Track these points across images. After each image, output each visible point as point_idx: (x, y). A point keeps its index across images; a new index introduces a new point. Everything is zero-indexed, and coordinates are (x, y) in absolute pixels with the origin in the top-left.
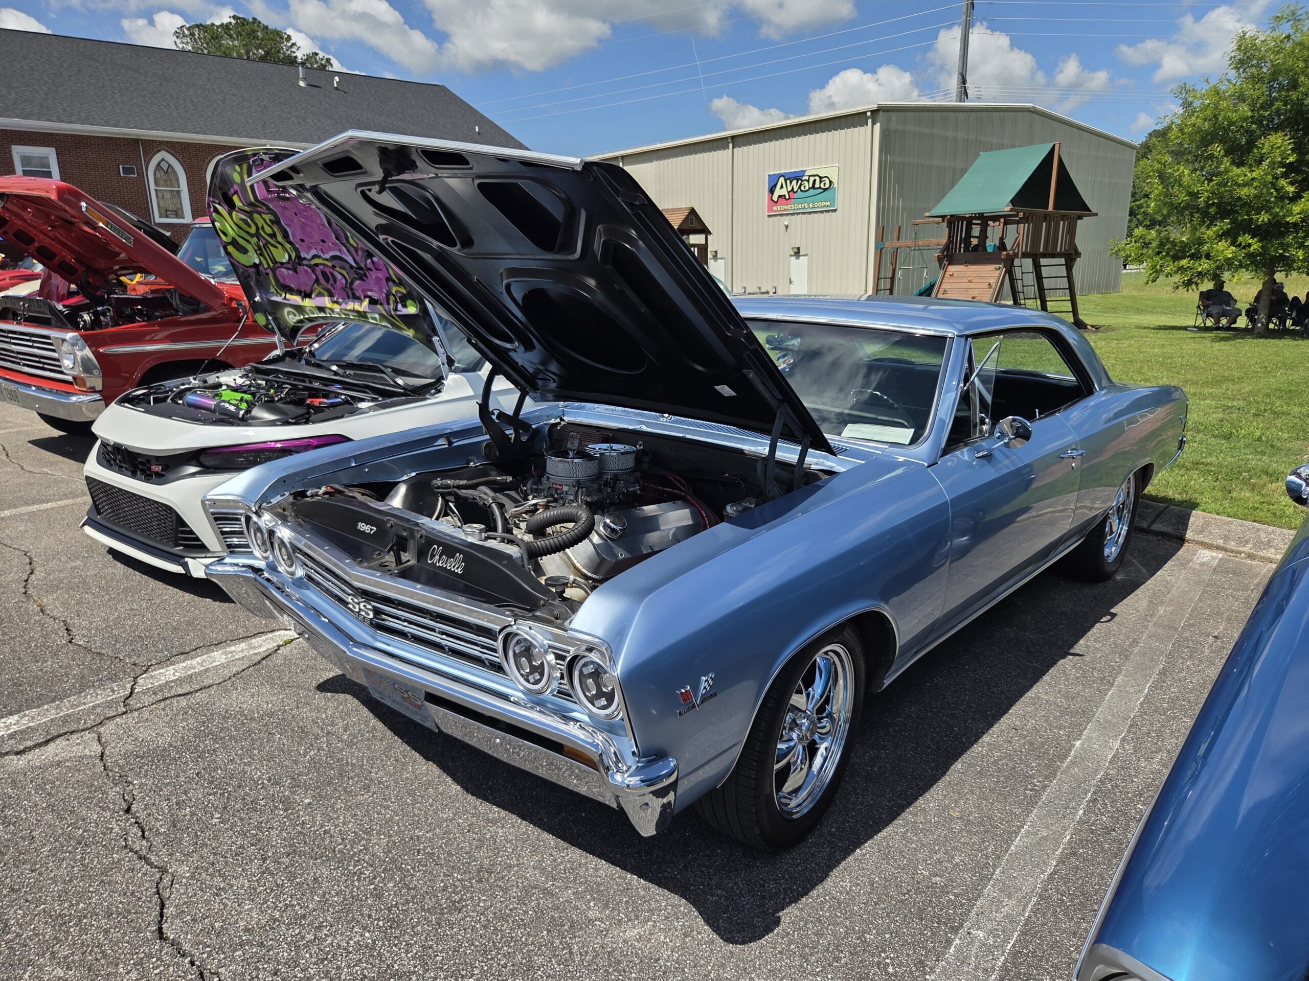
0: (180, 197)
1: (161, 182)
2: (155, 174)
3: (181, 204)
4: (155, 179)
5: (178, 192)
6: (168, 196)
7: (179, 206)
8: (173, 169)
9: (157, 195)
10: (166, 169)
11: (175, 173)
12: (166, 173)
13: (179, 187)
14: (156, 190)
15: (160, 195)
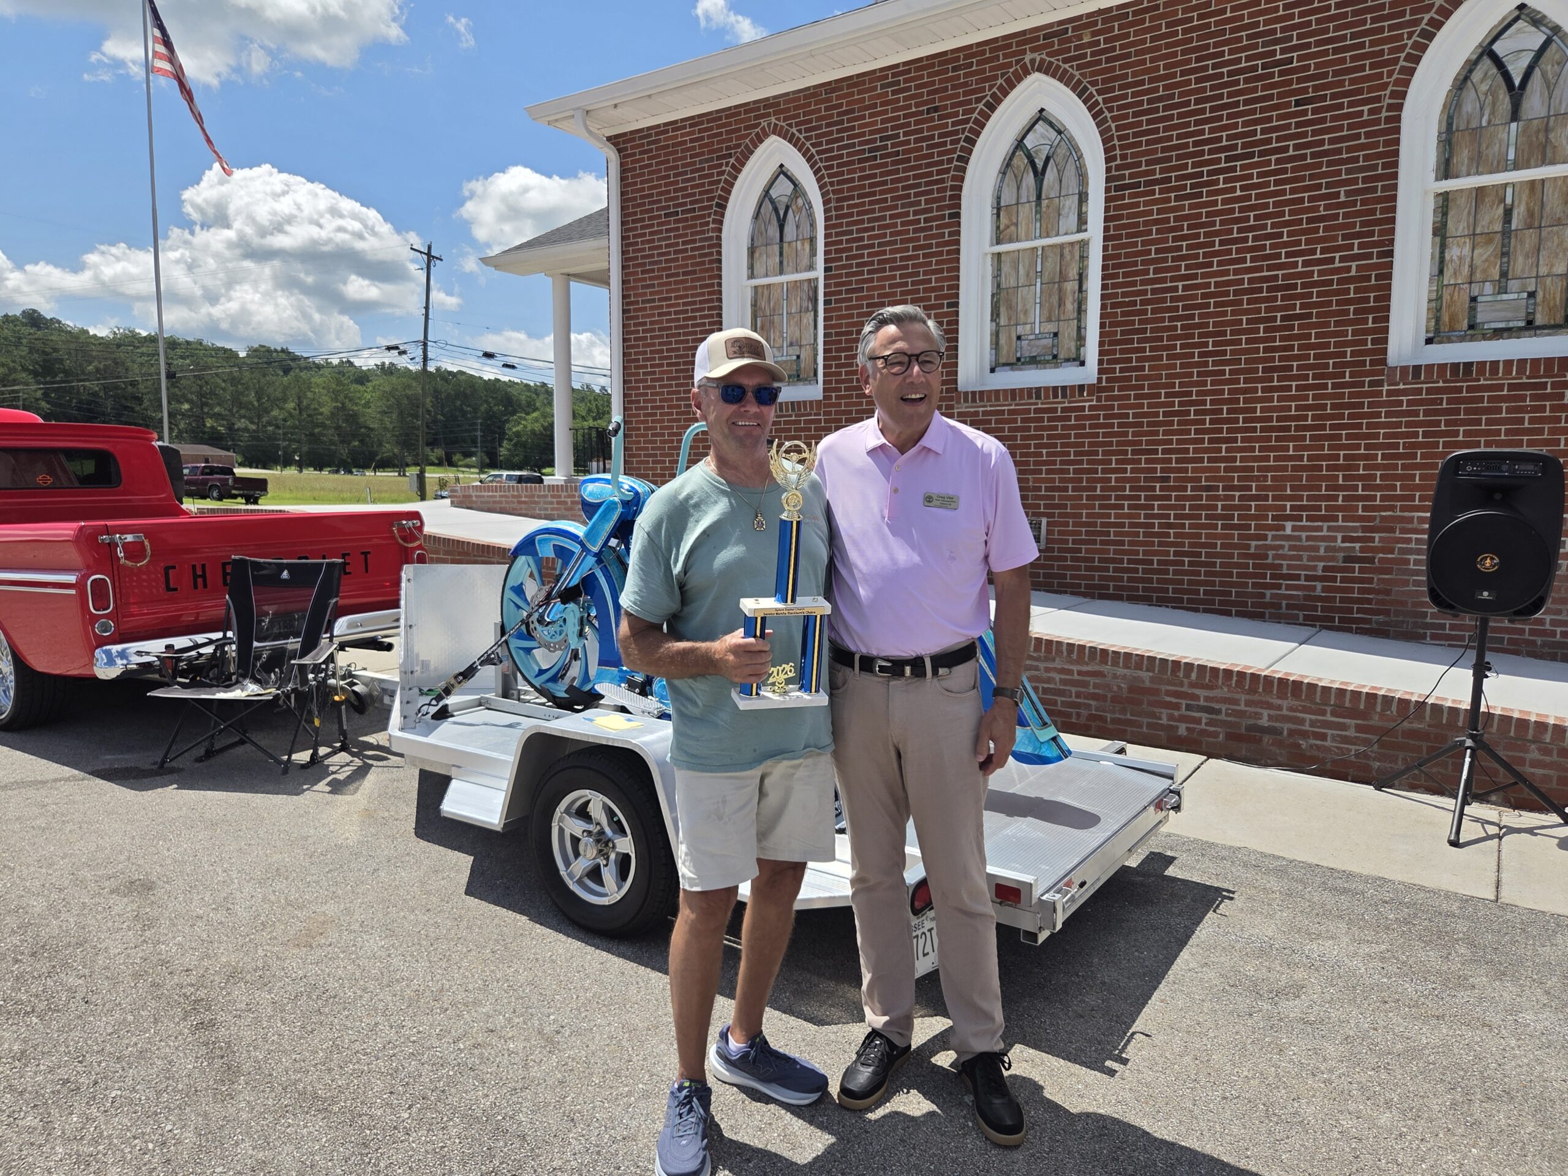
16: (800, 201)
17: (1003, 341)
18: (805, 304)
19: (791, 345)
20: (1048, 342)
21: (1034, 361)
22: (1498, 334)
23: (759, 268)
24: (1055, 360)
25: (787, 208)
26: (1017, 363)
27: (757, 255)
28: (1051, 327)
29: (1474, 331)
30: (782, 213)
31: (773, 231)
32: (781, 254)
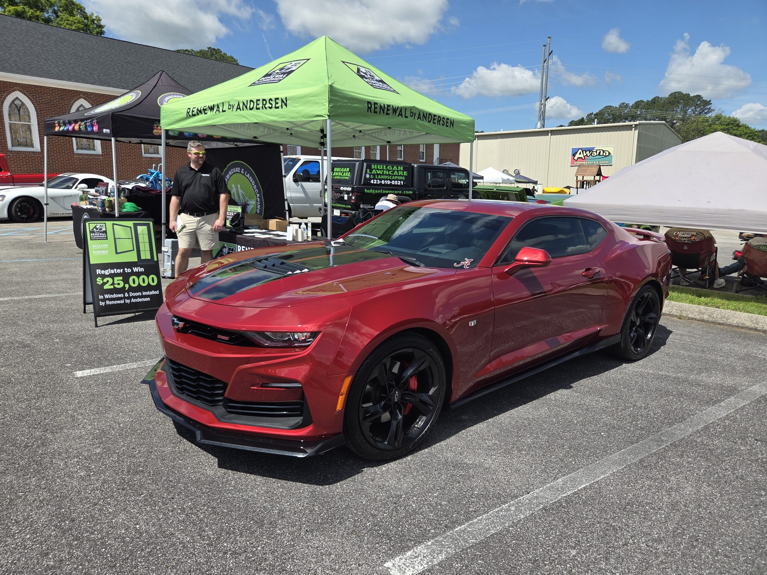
16: (24, 107)
17: (78, 144)
18: (27, 129)
19: (24, 138)
20: (88, 146)
21: (85, 149)
22: (151, 153)
23: (12, 119)
24: (89, 149)
25: (20, 107)
26: (82, 149)
27: (11, 116)
28: (88, 143)
29: (149, 153)
30: (19, 108)
31: (16, 111)
32: (20, 117)
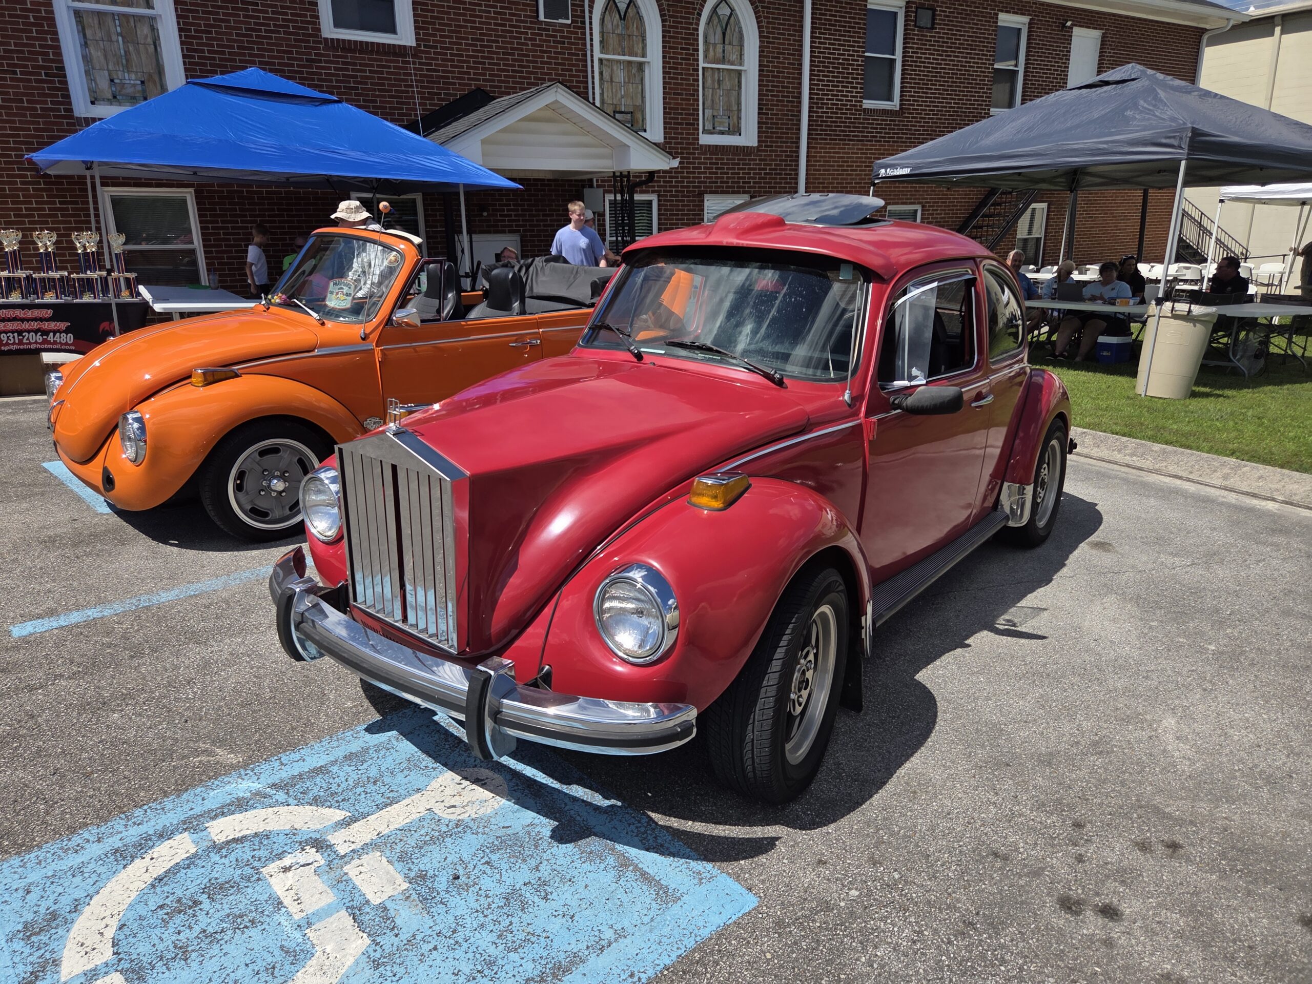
0: (642, 80)
1: (613, 41)
2: (602, 21)
3: (643, 97)
4: (602, 33)
5: (641, 66)
6: (620, 75)
7: (639, 102)
8: (637, 7)
9: (601, 73)
10: (622, 6)
11: (641, 18)
12: (623, 18)
13: (644, 56)
14: (601, 60)
15: (606, 75)
